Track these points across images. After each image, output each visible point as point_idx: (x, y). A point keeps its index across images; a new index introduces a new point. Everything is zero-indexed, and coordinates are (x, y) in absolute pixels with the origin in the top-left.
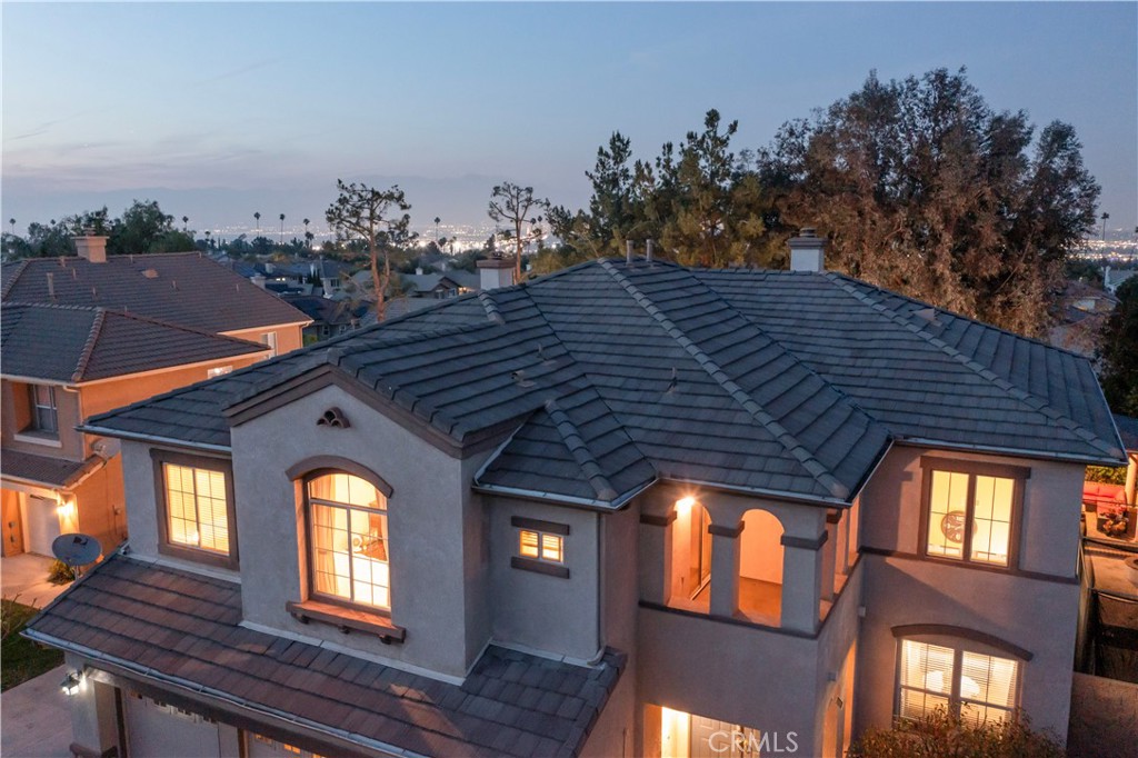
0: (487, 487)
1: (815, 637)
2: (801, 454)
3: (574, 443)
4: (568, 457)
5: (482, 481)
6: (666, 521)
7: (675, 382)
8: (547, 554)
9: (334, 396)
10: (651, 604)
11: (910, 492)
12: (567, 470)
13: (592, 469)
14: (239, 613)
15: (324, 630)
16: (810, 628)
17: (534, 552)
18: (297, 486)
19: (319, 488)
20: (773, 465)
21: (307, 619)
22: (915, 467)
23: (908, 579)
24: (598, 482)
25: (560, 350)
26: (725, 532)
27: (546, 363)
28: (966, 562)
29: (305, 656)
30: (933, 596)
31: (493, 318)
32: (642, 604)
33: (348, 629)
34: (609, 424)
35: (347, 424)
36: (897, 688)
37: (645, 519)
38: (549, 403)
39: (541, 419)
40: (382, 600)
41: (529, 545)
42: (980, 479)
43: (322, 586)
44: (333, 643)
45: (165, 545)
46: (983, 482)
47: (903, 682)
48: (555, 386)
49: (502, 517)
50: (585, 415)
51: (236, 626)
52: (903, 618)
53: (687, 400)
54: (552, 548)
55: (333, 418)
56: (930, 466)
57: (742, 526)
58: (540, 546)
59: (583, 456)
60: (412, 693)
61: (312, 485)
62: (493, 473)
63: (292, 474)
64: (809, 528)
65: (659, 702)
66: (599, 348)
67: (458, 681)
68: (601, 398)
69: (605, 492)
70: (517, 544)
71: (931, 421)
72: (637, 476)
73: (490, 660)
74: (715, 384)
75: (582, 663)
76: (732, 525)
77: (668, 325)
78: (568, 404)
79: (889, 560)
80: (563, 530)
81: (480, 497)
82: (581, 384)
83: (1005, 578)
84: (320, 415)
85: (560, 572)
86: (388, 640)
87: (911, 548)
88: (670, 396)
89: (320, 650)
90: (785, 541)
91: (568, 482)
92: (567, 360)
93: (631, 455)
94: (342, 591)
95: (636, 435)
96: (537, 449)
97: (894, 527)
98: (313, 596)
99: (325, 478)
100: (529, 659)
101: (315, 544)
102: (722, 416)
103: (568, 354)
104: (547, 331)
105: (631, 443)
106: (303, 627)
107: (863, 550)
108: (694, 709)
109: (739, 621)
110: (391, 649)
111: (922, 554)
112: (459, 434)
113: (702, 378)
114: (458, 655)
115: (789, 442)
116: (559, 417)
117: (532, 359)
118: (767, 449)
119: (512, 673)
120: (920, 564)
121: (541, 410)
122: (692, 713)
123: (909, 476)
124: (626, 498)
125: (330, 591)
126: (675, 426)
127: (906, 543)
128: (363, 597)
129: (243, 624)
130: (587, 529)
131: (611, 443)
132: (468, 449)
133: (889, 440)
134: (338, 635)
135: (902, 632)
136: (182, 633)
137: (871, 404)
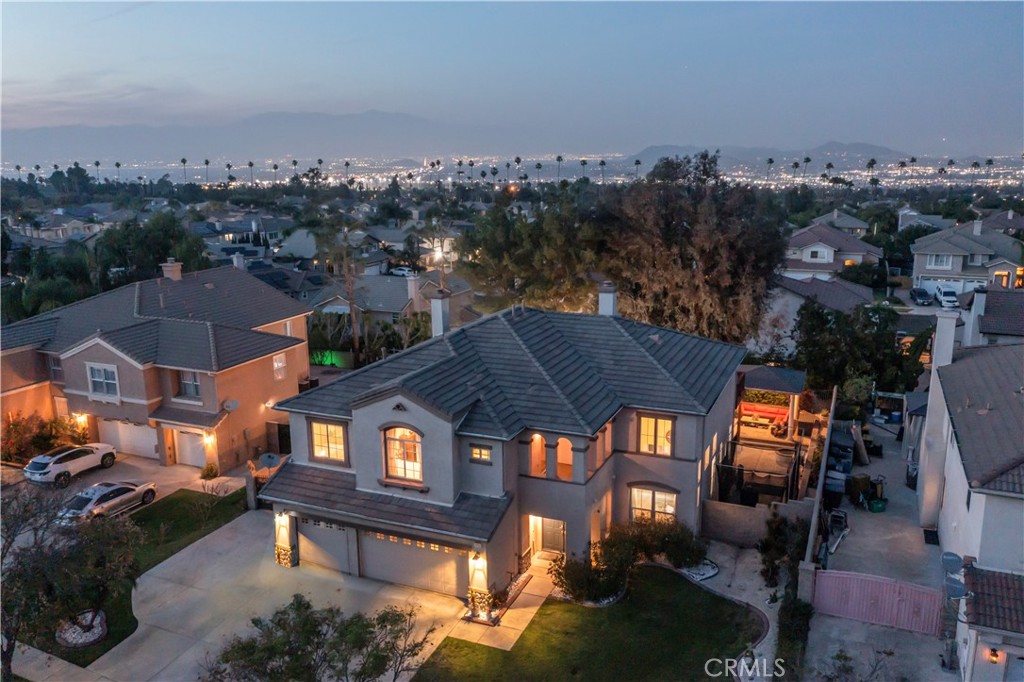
0: (461, 433)
1: (584, 485)
2: (578, 417)
3: (493, 415)
4: (490, 421)
5: (459, 430)
6: (528, 443)
7: (533, 384)
8: (483, 457)
9: (399, 399)
10: (524, 475)
11: (632, 427)
12: (490, 425)
13: (500, 426)
14: (355, 484)
15: (393, 490)
16: (583, 481)
17: (478, 456)
18: (382, 433)
19: (390, 434)
20: (568, 421)
21: (387, 486)
22: (634, 416)
23: (635, 464)
24: (502, 430)
25: (483, 368)
26: (551, 447)
27: (478, 376)
28: (655, 455)
29: (388, 500)
30: (643, 469)
31: (453, 354)
32: (521, 475)
33: (405, 488)
34: (506, 404)
35: (405, 409)
36: (631, 509)
37: (521, 442)
38: (482, 397)
39: (479, 404)
40: (417, 476)
41: (476, 453)
42: (659, 421)
43: (391, 473)
44: (398, 494)
45: (312, 457)
46: (660, 421)
47: (633, 506)
48: (483, 388)
49: (466, 443)
50: (497, 400)
51: (354, 490)
52: (633, 479)
53: (536, 393)
54: (485, 455)
55: (399, 407)
56: (640, 415)
57: (558, 444)
58: (481, 454)
59: (497, 420)
60: (433, 510)
61: (387, 432)
62: (462, 428)
63: (380, 429)
64: (582, 445)
65: (528, 514)
66: (501, 366)
67: (451, 506)
68: (502, 392)
69: (505, 434)
70: (472, 453)
71: (639, 397)
72: (517, 427)
73: (462, 498)
74: (549, 385)
75: (498, 497)
76: (553, 444)
77: (530, 355)
78: (490, 396)
79: (626, 455)
80: (489, 448)
81: (458, 436)
82: (494, 385)
83: (669, 461)
84: (394, 405)
85: (489, 464)
86: (422, 492)
87: (634, 450)
88: (530, 391)
89: (392, 497)
90: (573, 449)
91: (490, 431)
92: (487, 373)
93: (515, 418)
94: (400, 473)
95: (516, 409)
96: (479, 417)
97: (627, 441)
98: (388, 476)
99: (393, 430)
100: (477, 497)
101: (389, 455)
102: (551, 401)
103: (487, 369)
104: (476, 357)
105: (515, 412)
106: (384, 489)
107: (615, 451)
108: (544, 516)
109: (557, 480)
110: (422, 495)
111: (638, 452)
112: (451, 414)
113: (543, 382)
114: (450, 495)
115: (574, 412)
116: (486, 403)
117: (472, 375)
118: (567, 414)
119: (471, 501)
120: (638, 456)
121: (479, 400)
122: (543, 517)
123: (632, 420)
124: (512, 436)
125: (395, 474)
126: (532, 405)
127: (632, 447)
128: (410, 475)
129: (357, 489)
130: (498, 448)
131: (507, 413)
132: (454, 419)
133: (621, 405)
134: (400, 491)
135: (631, 485)
136: (332, 493)
137: (618, 389)
